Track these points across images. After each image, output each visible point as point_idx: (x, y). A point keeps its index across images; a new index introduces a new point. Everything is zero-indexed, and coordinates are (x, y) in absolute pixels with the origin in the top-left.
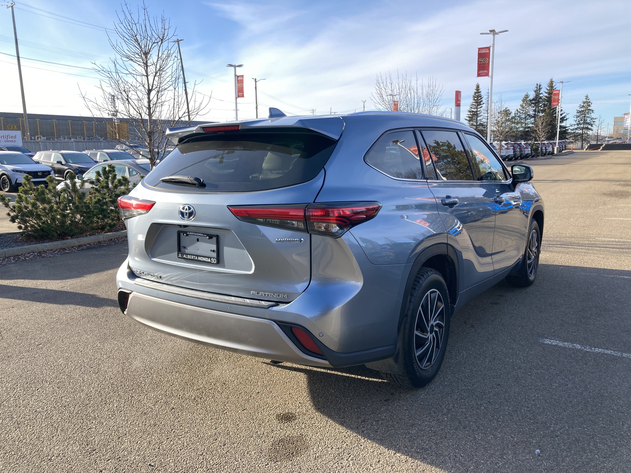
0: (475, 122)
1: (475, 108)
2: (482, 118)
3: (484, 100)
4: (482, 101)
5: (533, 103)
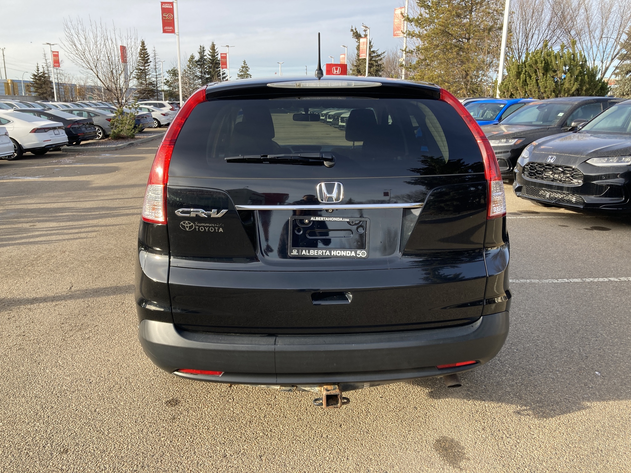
0: (143, 80)
1: (142, 66)
2: (151, 77)
3: (151, 59)
4: (148, 59)
5: (199, 65)
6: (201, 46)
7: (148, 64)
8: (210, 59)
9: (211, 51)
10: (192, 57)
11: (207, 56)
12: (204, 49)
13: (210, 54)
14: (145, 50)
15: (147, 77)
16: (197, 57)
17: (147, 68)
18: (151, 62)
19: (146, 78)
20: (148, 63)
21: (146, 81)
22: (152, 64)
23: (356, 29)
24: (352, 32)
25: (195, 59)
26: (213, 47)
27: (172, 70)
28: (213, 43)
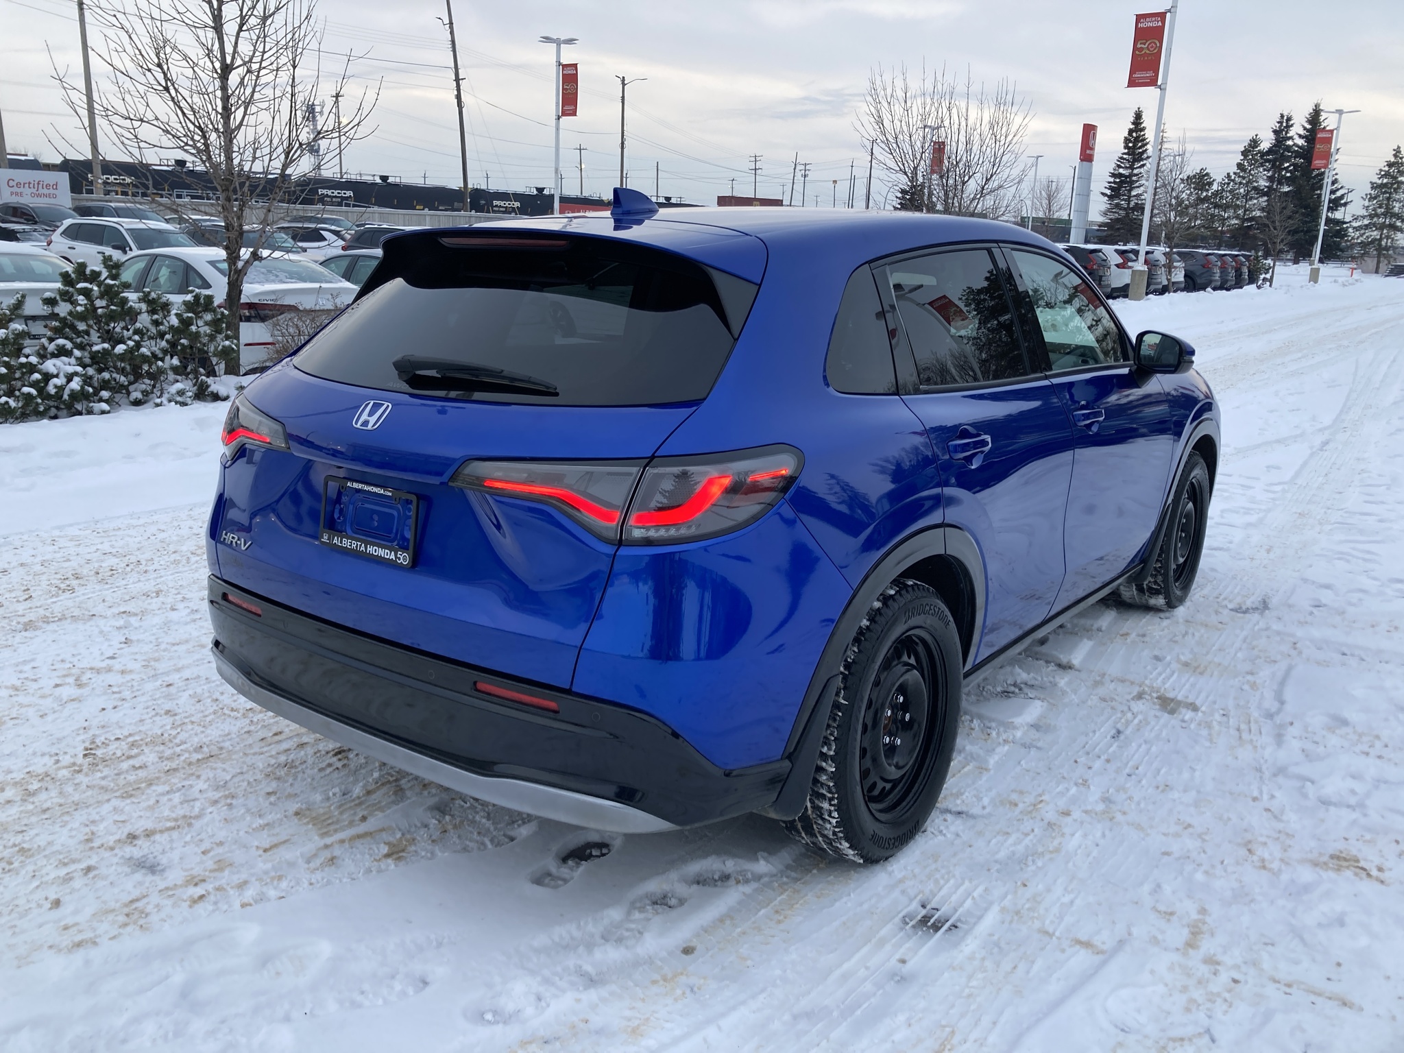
1: (1126, 168)
2: (1143, 192)
3: (1150, 152)
4: (1145, 151)
5: (1268, 161)
6: (1282, 116)
7: (1142, 163)
8: (1300, 146)
9: (1308, 127)
10: (1254, 143)
11: (1296, 140)
12: (1291, 122)
13: (1302, 132)
14: (1143, 129)
15: (1134, 193)
16: (1265, 145)
17: (1135, 171)
19: (1130, 197)
20: (1142, 160)
21: (1129, 201)
25: (1261, 148)
26: (1315, 117)
27: (1195, 176)
28: (1316, 106)
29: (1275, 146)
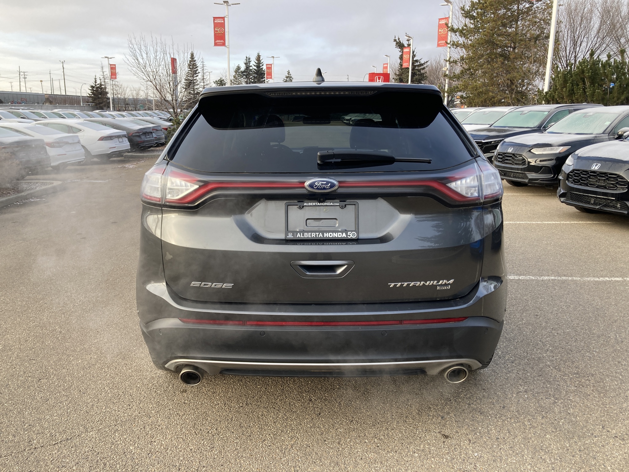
0: (192, 90)
1: (191, 77)
2: (199, 87)
3: (200, 70)
4: (197, 70)
5: (244, 75)
6: (247, 58)
7: (196, 75)
8: (255, 69)
9: (257, 62)
10: (239, 68)
11: (253, 67)
12: (250, 60)
13: (255, 64)
14: (195, 61)
15: (196, 87)
16: (243, 68)
17: (195, 78)
18: (199, 73)
19: (194, 89)
20: (197, 73)
21: (194, 91)
22: (200, 76)
23: (399, 39)
24: (395, 42)
25: (241, 70)
26: (258, 58)
27: (219, 81)
28: (258, 54)
29: (246, 69)
